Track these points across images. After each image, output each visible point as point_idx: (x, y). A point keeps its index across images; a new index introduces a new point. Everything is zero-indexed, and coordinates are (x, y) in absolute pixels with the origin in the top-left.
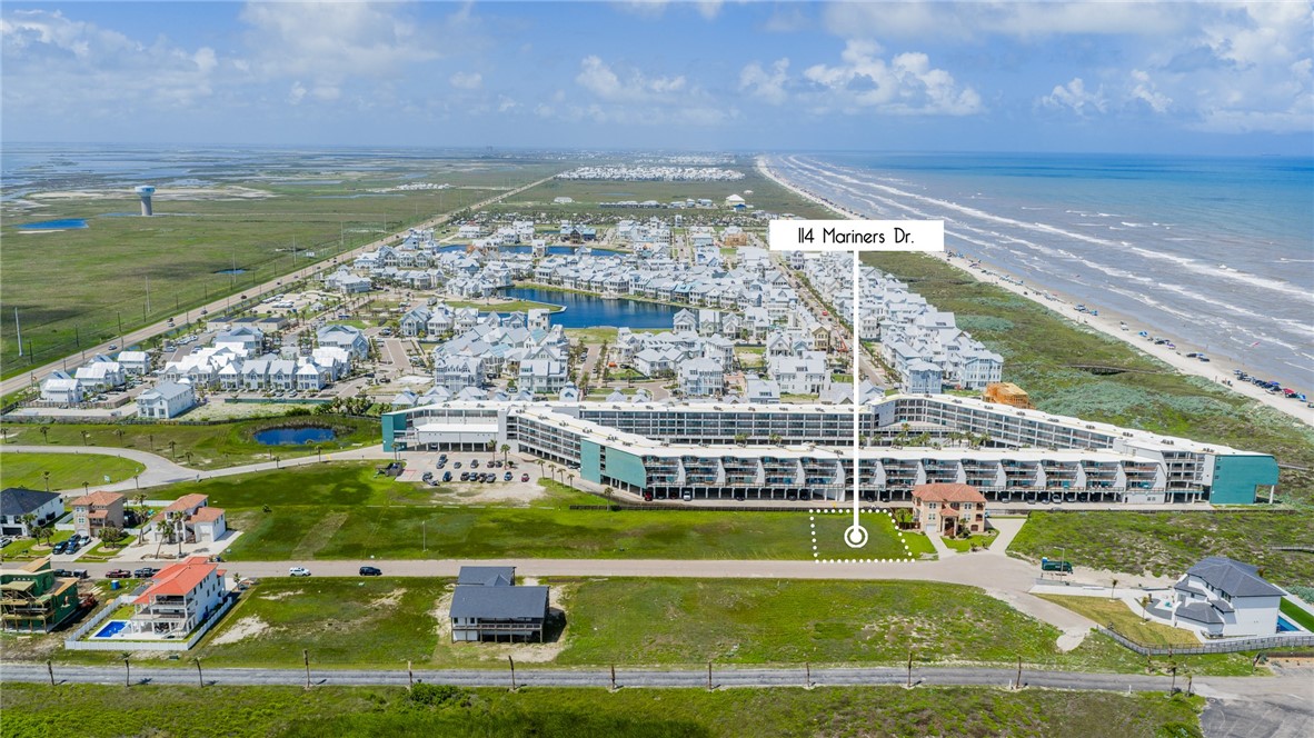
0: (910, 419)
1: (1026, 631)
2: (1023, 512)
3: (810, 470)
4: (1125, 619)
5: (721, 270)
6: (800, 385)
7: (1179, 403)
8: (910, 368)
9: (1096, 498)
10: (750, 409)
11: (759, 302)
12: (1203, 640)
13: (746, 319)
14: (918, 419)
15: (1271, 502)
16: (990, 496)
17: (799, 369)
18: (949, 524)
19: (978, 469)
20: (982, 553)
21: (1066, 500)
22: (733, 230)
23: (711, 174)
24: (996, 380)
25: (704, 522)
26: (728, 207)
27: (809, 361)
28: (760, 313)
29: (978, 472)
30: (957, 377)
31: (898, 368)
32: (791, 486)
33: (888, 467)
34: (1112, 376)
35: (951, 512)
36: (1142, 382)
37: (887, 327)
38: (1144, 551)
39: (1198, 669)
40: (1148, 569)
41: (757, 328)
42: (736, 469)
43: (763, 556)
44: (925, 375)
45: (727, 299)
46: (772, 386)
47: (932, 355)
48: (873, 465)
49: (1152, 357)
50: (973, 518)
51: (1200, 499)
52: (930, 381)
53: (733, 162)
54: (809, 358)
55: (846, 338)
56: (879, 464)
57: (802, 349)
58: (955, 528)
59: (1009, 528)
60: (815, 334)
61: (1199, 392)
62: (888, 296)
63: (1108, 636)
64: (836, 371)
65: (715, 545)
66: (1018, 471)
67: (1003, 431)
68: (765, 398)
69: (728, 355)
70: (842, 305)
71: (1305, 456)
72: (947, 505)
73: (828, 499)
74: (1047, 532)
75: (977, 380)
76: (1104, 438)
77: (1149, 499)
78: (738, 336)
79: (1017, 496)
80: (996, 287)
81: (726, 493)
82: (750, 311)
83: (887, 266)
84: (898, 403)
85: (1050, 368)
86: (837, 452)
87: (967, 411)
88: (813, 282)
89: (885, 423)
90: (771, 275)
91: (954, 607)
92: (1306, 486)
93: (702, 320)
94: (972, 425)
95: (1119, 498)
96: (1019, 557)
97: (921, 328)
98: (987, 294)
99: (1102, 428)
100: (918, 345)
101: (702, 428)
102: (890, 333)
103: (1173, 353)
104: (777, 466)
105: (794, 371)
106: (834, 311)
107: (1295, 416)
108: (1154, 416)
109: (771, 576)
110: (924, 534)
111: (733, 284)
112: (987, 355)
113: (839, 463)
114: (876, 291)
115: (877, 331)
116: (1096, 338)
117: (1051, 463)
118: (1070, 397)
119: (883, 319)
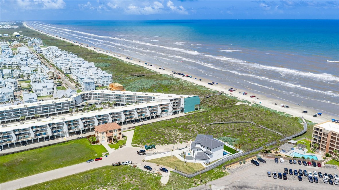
0: (87, 100)
1: (149, 179)
2: (133, 127)
3: (53, 128)
4: (178, 163)
5: (11, 55)
6: (45, 92)
7: (164, 82)
8: (84, 82)
9: (153, 118)
10: (25, 106)
11: (27, 65)
12: (206, 166)
13: (22, 71)
14: (90, 99)
15: (199, 109)
16: (120, 124)
17: (44, 87)
18: (110, 139)
19: (115, 115)
20: (124, 147)
21: (144, 120)
22: (16, 43)
23: (7, 27)
24: (111, 82)
25: (9, 160)
26: (14, 36)
27: (47, 84)
28: (27, 68)
29: (115, 116)
30: (99, 83)
31: (79, 82)
32: (46, 136)
33: (83, 121)
34: (143, 77)
35: (110, 134)
36: (151, 77)
37: (73, 69)
38: (174, 135)
39: (208, 179)
40: (178, 141)
41: (27, 74)
42: (21, 134)
43: (37, 172)
44: (89, 83)
45: (15, 65)
46: (34, 95)
47: (90, 77)
48: (78, 121)
49: (151, 70)
50: (118, 134)
51: (181, 112)
52: (91, 85)
53: (15, 23)
54: (47, 82)
55: (60, 74)
56: (80, 120)
57: (44, 79)
58: (112, 140)
59: (130, 135)
60: (48, 74)
61: (167, 79)
62: (71, 59)
63: (176, 173)
64: (58, 86)
65: (14, 172)
66: (128, 114)
67: (119, 100)
68: (31, 100)
69: (15, 85)
70: (56, 63)
71: (201, 94)
72: (108, 132)
73: (62, 137)
74: (142, 134)
75: (105, 83)
76: (151, 98)
77: (168, 115)
78: (20, 77)
79: (129, 122)
80: (103, 54)
81: (18, 144)
82: (23, 68)
83: (69, 50)
84: (82, 95)
85: (126, 76)
86: (63, 119)
87: (107, 95)
88: (45, 57)
89: (79, 103)
90: (30, 56)
91: (121, 176)
92: (205, 103)
93: (4, 73)
94: (109, 99)
95: (159, 116)
96: (137, 146)
97: (84, 68)
98: (101, 56)
99: (150, 94)
100: (84, 74)
101: (5, 117)
102: (74, 71)
103: (155, 68)
104: (38, 129)
105: (42, 88)
106: (54, 65)
107: (193, 82)
108: (159, 87)
109: (42, 181)
110: (101, 144)
111: (16, 60)
112: (107, 75)
113: (64, 123)
114: (67, 58)
115: (70, 70)
116: (135, 66)
117: (138, 109)
118: (134, 85)
119: (71, 66)
